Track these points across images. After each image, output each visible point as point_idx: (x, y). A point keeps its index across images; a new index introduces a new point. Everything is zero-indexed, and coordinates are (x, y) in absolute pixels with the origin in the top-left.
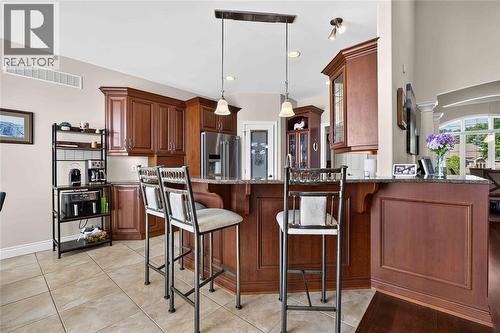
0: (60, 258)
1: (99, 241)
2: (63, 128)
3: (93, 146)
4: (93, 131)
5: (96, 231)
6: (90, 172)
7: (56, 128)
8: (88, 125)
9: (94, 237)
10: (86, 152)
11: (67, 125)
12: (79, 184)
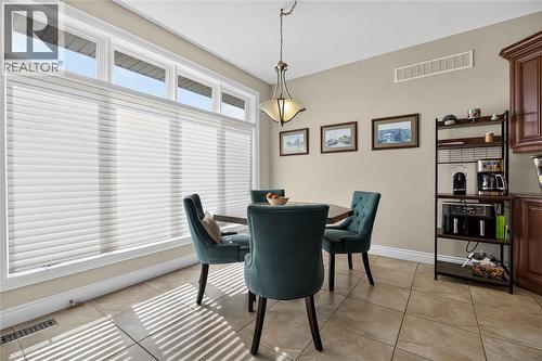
0: (436, 279)
1: (490, 277)
2: (446, 123)
3: (487, 140)
4: (487, 120)
5: (486, 262)
6: (480, 176)
7: (439, 125)
8: (479, 111)
9: (483, 269)
10: (477, 150)
11: (451, 117)
12: (464, 192)
